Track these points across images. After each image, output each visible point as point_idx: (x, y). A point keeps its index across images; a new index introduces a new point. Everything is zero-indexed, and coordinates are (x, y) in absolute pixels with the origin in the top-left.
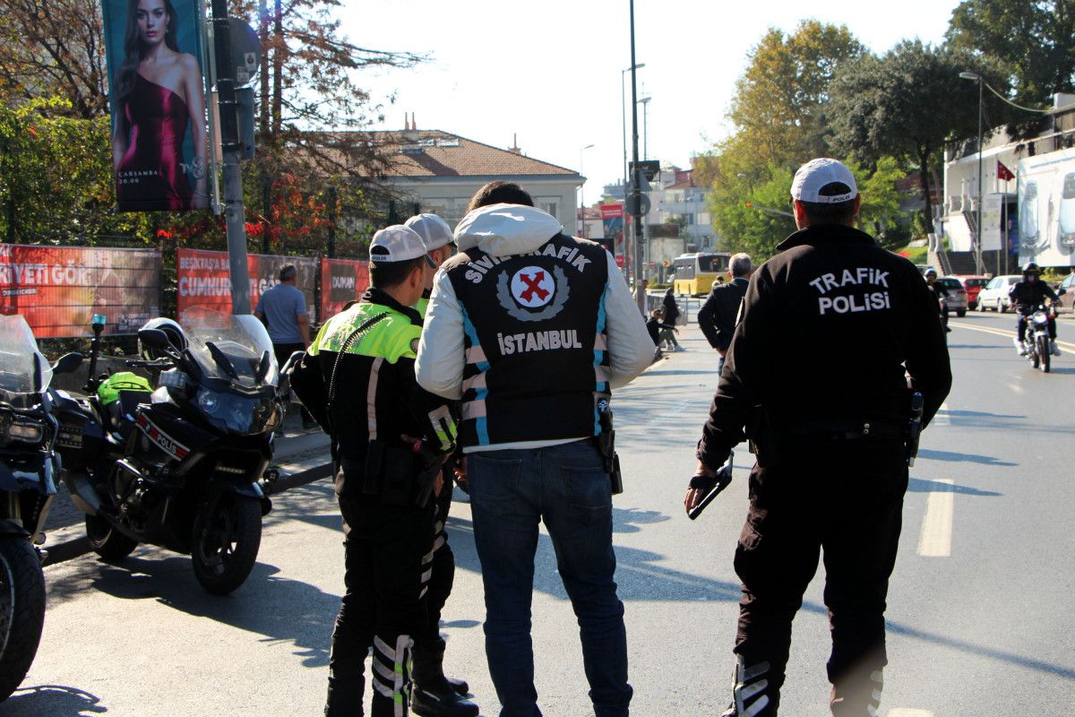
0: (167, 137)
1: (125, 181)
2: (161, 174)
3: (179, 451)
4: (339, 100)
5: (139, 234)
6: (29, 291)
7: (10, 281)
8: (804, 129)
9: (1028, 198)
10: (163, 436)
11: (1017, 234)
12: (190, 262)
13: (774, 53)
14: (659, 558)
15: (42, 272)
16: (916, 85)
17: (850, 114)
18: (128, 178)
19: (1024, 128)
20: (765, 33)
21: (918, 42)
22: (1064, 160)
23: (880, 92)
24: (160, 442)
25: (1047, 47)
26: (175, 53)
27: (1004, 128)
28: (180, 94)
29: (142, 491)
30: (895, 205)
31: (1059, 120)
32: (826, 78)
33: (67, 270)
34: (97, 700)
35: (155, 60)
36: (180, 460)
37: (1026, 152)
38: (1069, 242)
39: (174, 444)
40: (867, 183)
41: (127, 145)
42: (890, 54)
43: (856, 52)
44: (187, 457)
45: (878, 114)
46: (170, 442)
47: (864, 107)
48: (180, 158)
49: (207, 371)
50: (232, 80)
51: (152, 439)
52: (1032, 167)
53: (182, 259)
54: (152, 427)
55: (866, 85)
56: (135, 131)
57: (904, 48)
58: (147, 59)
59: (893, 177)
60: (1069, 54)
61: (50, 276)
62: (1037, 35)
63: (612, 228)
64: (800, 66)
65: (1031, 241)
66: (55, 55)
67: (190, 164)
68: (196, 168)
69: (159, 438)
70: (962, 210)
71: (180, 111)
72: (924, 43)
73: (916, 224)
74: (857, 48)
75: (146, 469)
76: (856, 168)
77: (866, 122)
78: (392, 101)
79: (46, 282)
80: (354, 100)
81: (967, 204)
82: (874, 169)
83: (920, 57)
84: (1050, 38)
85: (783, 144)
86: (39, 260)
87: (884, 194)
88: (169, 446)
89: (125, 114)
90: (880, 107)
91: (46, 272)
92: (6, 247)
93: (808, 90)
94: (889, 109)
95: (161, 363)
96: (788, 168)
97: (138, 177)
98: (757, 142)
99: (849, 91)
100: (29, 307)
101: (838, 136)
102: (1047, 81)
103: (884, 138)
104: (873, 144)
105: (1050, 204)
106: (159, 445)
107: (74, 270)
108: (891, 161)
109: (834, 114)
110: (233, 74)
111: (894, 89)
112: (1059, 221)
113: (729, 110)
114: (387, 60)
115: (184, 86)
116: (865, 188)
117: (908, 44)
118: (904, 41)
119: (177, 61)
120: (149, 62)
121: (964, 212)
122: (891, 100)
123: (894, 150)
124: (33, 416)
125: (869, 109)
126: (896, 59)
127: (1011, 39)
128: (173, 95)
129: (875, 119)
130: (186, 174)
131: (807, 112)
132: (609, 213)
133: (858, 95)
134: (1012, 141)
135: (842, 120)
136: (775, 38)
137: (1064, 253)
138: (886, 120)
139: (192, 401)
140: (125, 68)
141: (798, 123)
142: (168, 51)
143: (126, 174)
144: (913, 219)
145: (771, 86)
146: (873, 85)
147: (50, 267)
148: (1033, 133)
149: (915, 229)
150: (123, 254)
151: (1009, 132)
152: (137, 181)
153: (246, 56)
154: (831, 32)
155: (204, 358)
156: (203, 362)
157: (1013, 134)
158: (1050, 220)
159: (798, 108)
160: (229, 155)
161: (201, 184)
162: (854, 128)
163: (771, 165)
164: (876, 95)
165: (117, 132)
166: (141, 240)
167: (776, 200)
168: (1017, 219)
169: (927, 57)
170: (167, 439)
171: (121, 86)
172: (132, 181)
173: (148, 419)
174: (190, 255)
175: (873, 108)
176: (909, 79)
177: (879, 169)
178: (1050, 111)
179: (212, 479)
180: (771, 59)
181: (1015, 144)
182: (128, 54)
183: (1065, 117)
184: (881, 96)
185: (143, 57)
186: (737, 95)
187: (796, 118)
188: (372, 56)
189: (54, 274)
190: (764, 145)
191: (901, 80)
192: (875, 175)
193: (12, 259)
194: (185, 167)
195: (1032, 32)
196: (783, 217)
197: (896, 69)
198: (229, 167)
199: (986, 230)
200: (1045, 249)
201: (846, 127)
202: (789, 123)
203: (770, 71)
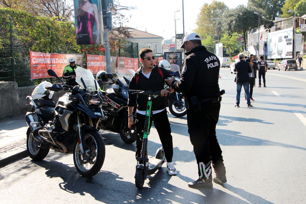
0: (89, 25)
1: (79, 37)
2: (88, 35)
3: (117, 106)
4: (117, 17)
5: (78, 51)
6: (54, 65)
7: (50, 63)
8: (214, 26)
9: (270, 42)
10: (112, 102)
11: (267, 51)
12: (89, 58)
13: (206, 8)
14: (239, 133)
15: (57, 61)
16: (243, 15)
17: (227, 23)
18: (80, 36)
19: (268, 26)
20: (204, 4)
21: (243, 5)
22: (279, 33)
23: (234, 17)
24: (111, 103)
25: (271, 7)
26: (91, 4)
27: (263, 26)
28: (93, 14)
29: (107, 116)
30: (236, 44)
31: (277, 24)
32: (218, 14)
33: (63, 60)
34: (118, 176)
35: (86, 6)
36: (117, 108)
37: (268, 31)
38: (280, 53)
39: (115, 104)
40: (230, 39)
41: (79, 28)
42: (237, 8)
43: (226, 8)
44: (119, 107)
45: (234, 22)
46: (114, 103)
47: (230, 21)
48: (93, 31)
49: (124, 84)
50: (106, 10)
51: (109, 103)
52: (271, 35)
53: (88, 57)
54: (109, 100)
55: (231, 16)
56: (81, 24)
57: (240, 6)
58: (84, 5)
59: (236, 38)
60: (277, 8)
61: (59, 61)
62: (269, 4)
63: (173, 50)
64: (212, 12)
65: (271, 52)
66: (48, 8)
67: (95, 32)
68: (96, 33)
69: (111, 102)
70: (253, 45)
71: (93, 19)
72: (244, 5)
73: (241, 49)
74: (226, 7)
75: (107, 111)
76: (228, 36)
77: (231, 24)
78: (131, 17)
79: (58, 63)
80: (121, 17)
81: (254, 44)
82: (232, 36)
83: (244, 9)
84: (272, 4)
85: (208, 30)
86: (56, 57)
87: (234, 42)
88: (114, 104)
89: (78, 19)
90: (234, 21)
91: (58, 60)
92: (49, 54)
93: (214, 17)
94: (237, 21)
95: (109, 83)
96: (210, 36)
97: (82, 36)
98: (202, 30)
99: (227, 17)
100: (55, 69)
101: (224, 28)
102: (271, 14)
103: (235, 28)
104: (233, 30)
105: (275, 44)
106: (111, 104)
107: (64, 60)
108: (236, 33)
109: (223, 22)
110: (106, 9)
111: (238, 16)
112: (277, 48)
113: (196, 22)
114: (126, 9)
115: (94, 12)
116: (230, 40)
117: (241, 6)
118: (240, 5)
119: (92, 6)
120: (84, 6)
121: (253, 46)
122: (237, 19)
123: (237, 31)
124: (97, 97)
125: (232, 21)
126: (238, 9)
127: (263, 5)
128: (91, 15)
129: (233, 23)
130: (94, 35)
131: (214, 22)
132: (171, 46)
133: (229, 18)
134: (265, 29)
135: (225, 24)
136: (206, 5)
137: (278, 55)
138: (235, 24)
139: (120, 93)
140: (78, 8)
141: (212, 25)
142: (89, 3)
143: (79, 35)
144: (240, 48)
145: (206, 17)
146: (232, 16)
147: (59, 59)
148: (270, 27)
149: (241, 50)
150: (75, 56)
151: (265, 26)
152: (82, 37)
153: (109, 4)
154: (220, 3)
155: (123, 81)
156: (123, 82)
157: (265, 27)
158: (275, 48)
159: (212, 21)
160: (105, 29)
161: (98, 37)
162: (228, 26)
163: (206, 35)
164: (233, 18)
165: (77, 24)
166: (79, 52)
167: (208, 43)
168: (267, 47)
169: (245, 9)
170: (113, 103)
171: (78, 12)
172: (81, 37)
173: (107, 97)
174: (89, 56)
175: (233, 21)
176: (241, 14)
177: (233, 36)
178: (275, 21)
179: (126, 113)
180: (205, 10)
181: (266, 29)
182: (79, 4)
183: (278, 23)
184: (234, 18)
185: (83, 5)
186: (197, 19)
187: (212, 24)
188: (123, 8)
189: (60, 61)
190: (204, 30)
191: (239, 14)
192: (232, 37)
193: (51, 57)
194: (94, 33)
195: (267, 3)
196: (209, 47)
197: (238, 12)
198: (106, 33)
199: (260, 50)
200: (274, 54)
201: (226, 25)
202: (210, 25)
203: (205, 13)
